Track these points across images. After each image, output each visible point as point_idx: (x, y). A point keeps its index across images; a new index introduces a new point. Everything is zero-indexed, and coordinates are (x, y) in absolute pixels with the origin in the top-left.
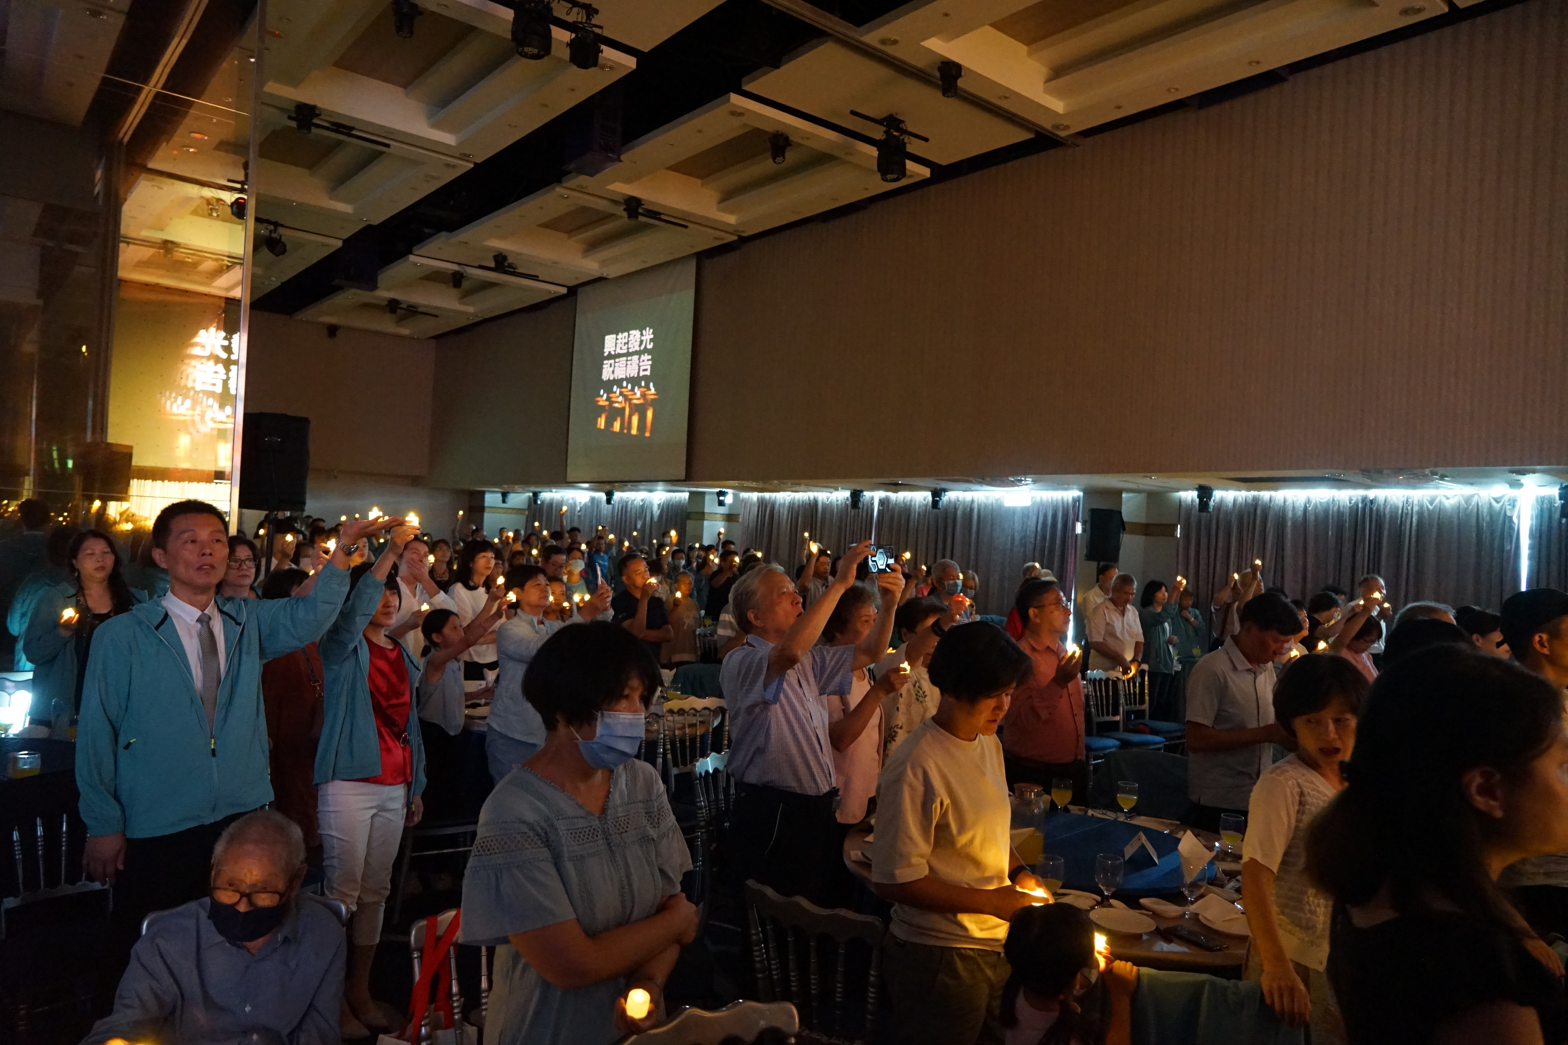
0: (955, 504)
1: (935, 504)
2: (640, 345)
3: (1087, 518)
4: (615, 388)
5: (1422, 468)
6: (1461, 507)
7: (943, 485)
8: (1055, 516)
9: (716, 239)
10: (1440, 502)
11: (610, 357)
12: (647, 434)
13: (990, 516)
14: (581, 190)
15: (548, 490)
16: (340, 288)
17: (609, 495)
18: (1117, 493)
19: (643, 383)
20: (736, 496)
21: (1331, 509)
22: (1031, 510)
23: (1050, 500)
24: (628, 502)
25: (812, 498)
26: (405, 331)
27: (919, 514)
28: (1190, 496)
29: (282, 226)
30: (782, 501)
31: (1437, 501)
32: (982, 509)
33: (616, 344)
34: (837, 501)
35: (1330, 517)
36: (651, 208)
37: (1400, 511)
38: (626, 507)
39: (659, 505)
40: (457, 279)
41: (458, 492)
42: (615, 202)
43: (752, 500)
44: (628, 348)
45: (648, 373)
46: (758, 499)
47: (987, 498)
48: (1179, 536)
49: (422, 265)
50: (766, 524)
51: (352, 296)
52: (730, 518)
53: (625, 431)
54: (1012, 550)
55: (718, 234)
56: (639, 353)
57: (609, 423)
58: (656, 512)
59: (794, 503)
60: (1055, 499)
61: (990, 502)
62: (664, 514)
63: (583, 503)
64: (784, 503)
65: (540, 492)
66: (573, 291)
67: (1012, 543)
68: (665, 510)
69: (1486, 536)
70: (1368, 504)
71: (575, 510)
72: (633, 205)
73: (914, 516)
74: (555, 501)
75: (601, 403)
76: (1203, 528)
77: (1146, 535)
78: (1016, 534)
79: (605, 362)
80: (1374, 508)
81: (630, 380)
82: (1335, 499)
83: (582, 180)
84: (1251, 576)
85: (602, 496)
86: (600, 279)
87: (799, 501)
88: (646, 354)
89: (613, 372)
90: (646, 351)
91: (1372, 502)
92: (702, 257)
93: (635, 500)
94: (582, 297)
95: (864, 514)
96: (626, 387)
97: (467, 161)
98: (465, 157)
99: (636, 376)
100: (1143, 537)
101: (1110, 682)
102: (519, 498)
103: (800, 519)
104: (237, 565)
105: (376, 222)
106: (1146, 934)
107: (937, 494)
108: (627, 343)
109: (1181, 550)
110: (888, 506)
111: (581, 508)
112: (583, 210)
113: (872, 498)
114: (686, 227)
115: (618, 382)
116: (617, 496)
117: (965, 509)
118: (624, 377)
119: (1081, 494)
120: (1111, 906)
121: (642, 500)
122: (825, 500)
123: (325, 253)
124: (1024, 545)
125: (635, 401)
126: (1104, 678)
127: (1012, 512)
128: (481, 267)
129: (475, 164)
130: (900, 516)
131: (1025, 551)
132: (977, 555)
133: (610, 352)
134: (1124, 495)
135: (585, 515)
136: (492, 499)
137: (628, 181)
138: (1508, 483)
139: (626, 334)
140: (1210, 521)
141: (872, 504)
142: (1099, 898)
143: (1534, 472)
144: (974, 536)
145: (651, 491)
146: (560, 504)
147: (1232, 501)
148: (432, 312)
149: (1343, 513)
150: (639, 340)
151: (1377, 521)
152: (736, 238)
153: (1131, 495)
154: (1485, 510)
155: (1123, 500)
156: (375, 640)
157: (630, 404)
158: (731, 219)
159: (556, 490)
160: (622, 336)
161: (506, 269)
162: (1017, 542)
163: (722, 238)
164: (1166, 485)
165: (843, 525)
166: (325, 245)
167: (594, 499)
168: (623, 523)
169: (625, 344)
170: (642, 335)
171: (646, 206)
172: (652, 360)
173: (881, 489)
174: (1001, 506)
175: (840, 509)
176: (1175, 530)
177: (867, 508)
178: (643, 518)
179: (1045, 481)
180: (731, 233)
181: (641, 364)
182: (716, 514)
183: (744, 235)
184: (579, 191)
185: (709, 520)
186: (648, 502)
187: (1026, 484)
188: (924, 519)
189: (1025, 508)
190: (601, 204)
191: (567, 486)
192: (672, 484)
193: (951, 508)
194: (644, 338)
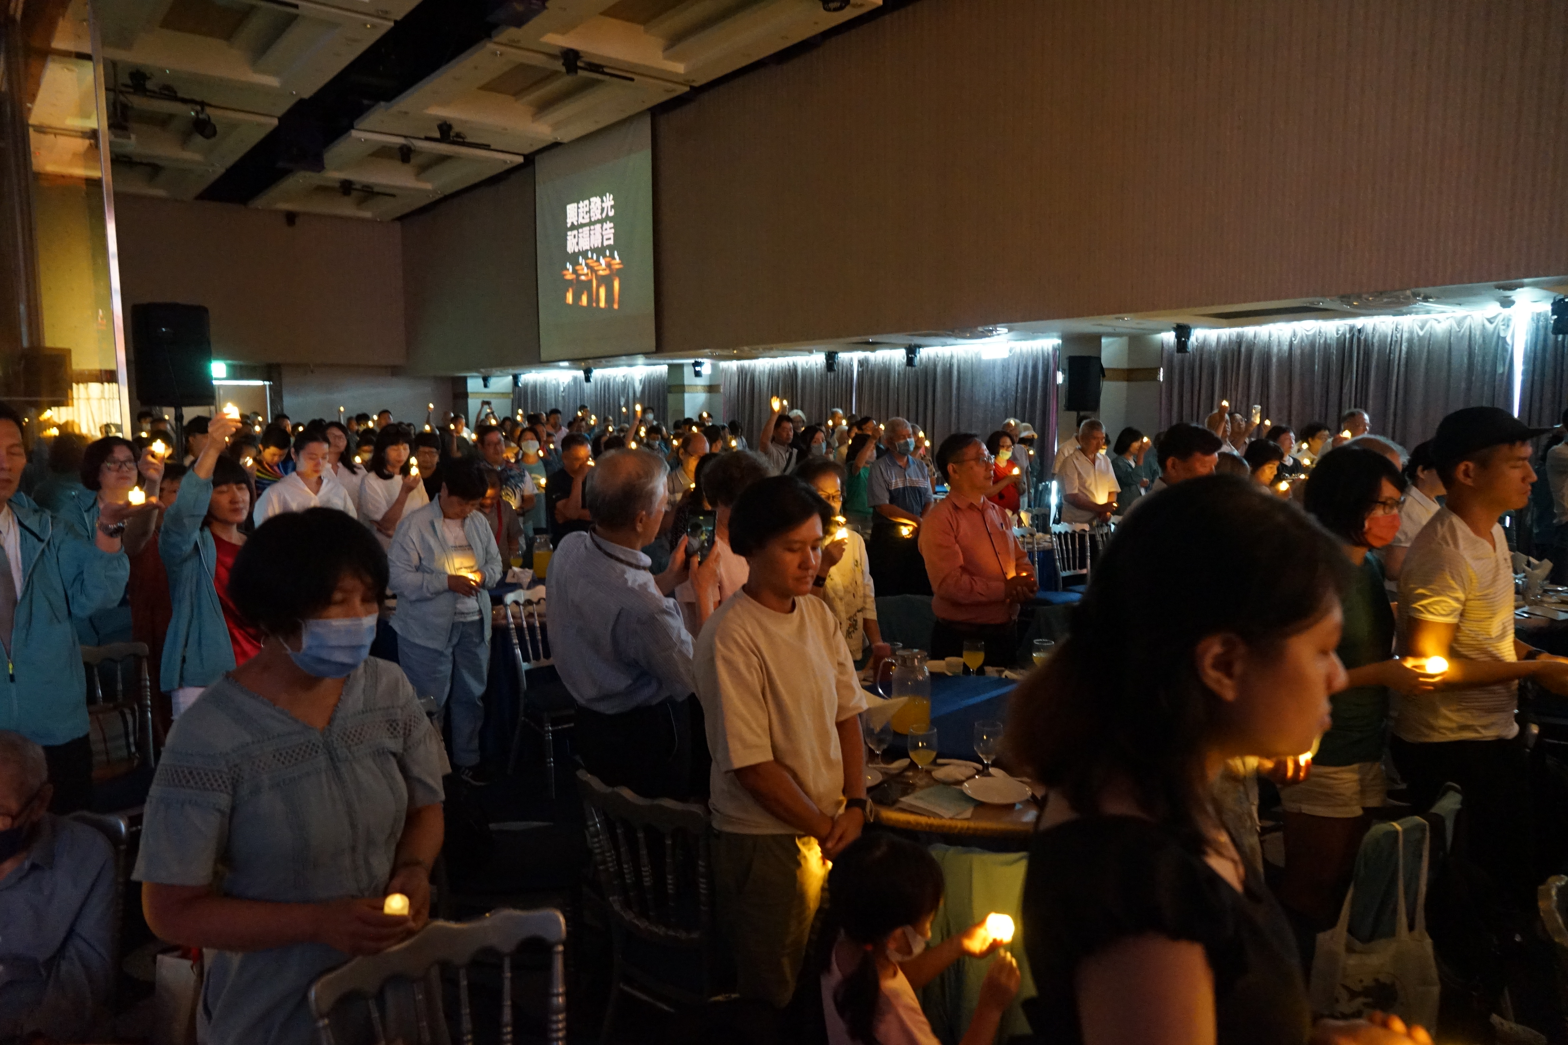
0: (935, 360)
1: (910, 362)
2: (602, 213)
3: (1066, 367)
4: (580, 260)
5: (1403, 289)
6: (1453, 331)
7: (917, 340)
8: (1035, 367)
9: (668, 91)
10: (1431, 327)
11: (573, 227)
12: (616, 306)
13: (970, 372)
14: (513, 44)
15: (529, 372)
16: (284, 173)
17: (588, 372)
18: (1095, 339)
19: (608, 253)
20: (714, 367)
21: (1318, 341)
22: (1011, 363)
23: (1030, 351)
24: (609, 379)
25: (791, 364)
26: (368, 214)
27: (899, 374)
28: (1169, 337)
29: (210, 105)
30: (762, 369)
31: (1427, 327)
32: (962, 365)
33: (578, 213)
34: (816, 364)
35: (1317, 349)
36: (591, 60)
37: (1389, 339)
38: (609, 385)
39: (641, 381)
40: (405, 154)
41: (440, 380)
42: (553, 56)
43: (731, 370)
44: (590, 218)
45: (611, 242)
46: (738, 368)
47: (966, 353)
48: (1161, 379)
49: (366, 140)
50: (747, 391)
51: (301, 179)
52: (711, 389)
53: (594, 305)
54: (993, 405)
55: (670, 85)
56: (601, 221)
57: (577, 297)
58: (638, 387)
59: (773, 370)
60: (1034, 349)
61: (969, 356)
62: (647, 389)
63: (566, 383)
64: (764, 371)
65: (521, 374)
66: (530, 159)
67: (994, 399)
68: (647, 384)
69: (1478, 359)
70: (1356, 334)
71: (558, 390)
72: (571, 58)
73: (894, 376)
74: (538, 383)
75: (568, 277)
76: (1186, 369)
77: (1128, 380)
78: (997, 389)
79: (569, 233)
80: (1362, 338)
81: (594, 250)
82: (1322, 331)
83: (512, 32)
84: (1218, 418)
85: (580, 374)
86: (556, 145)
87: (778, 368)
88: (608, 222)
89: (577, 244)
90: (607, 218)
91: (1359, 331)
92: (658, 112)
93: (616, 377)
94: (542, 166)
95: (844, 376)
96: (592, 258)
97: (385, 19)
98: (383, 15)
99: (600, 246)
100: (1125, 384)
101: (1077, 535)
102: (501, 382)
103: (780, 386)
104: (116, 466)
105: (306, 95)
106: (1020, 803)
107: (911, 351)
108: (589, 212)
109: (1164, 396)
110: (867, 368)
111: (564, 388)
112: (522, 68)
113: (852, 360)
114: (632, 80)
115: (584, 254)
116: (598, 374)
117: (944, 365)
118: (589, 248)
119: (1060, 342)
120: (989, 775)
121: (624, 377)
122: (805, 364)
123: (261, 135)
124: (1005, 399)
125: (601, 273)
126: (1070, 531)
127: (992, 365)
128: (428, 139)
129: (396, 22)
130: (880, 377)
131: (1006, 405)
132: (958, 414)
133: (572, 223)
134: (1103, 340)
135: (569, 394)
136: (474, 384)
137: (564, 30)
138: (1497, 300)
139: (587, 202)
140: (1194, 360)
141: (851, 366)
142: (980, 767)
143: (1522, 286)
144: (954, 392)
145: (630, 365)
146: (544, 386)
147: (1215, 340)
148: (388, 191)
149: (1330, 345)
150: (600, 208)
151: (1364, 350)
152: (687, 89)
153: (1110, 340)
154: (1478, 333)
155: (1103, 346)
156: (225, 537)
157: (597, 276)
158: (680, 68)
159: (534, 371)
160: (583, 204)
161: (455, 139)
162: (998, 396)
163: (673, 90)
164: (1141, 326)
165: (824, 389)
166: (259, 125)
167: (575, 379)
168: (607, 401)
169: (587, 212)
170: (602, 201)
171: (584, 59)
172: (614, 227)
173: (857, 349)
174: (980, 360)
175: (819, 374)
176: (1158, 373)
177: (845, 371)
178: (626, 395)
179: (1017, 330)
180: (682, 84)
181: (604, 233)
182: (696, 386)
183: (696, 84)
184: (511, 46)
185: (689, 392)
186: (629, 378)
187: (998, 335)
188: (904, 379)
189: (1004, 360)
190: (538, 60)
191: (544, 366)
192: (646, 358)
193: (931, 366)
194: (604, 205)
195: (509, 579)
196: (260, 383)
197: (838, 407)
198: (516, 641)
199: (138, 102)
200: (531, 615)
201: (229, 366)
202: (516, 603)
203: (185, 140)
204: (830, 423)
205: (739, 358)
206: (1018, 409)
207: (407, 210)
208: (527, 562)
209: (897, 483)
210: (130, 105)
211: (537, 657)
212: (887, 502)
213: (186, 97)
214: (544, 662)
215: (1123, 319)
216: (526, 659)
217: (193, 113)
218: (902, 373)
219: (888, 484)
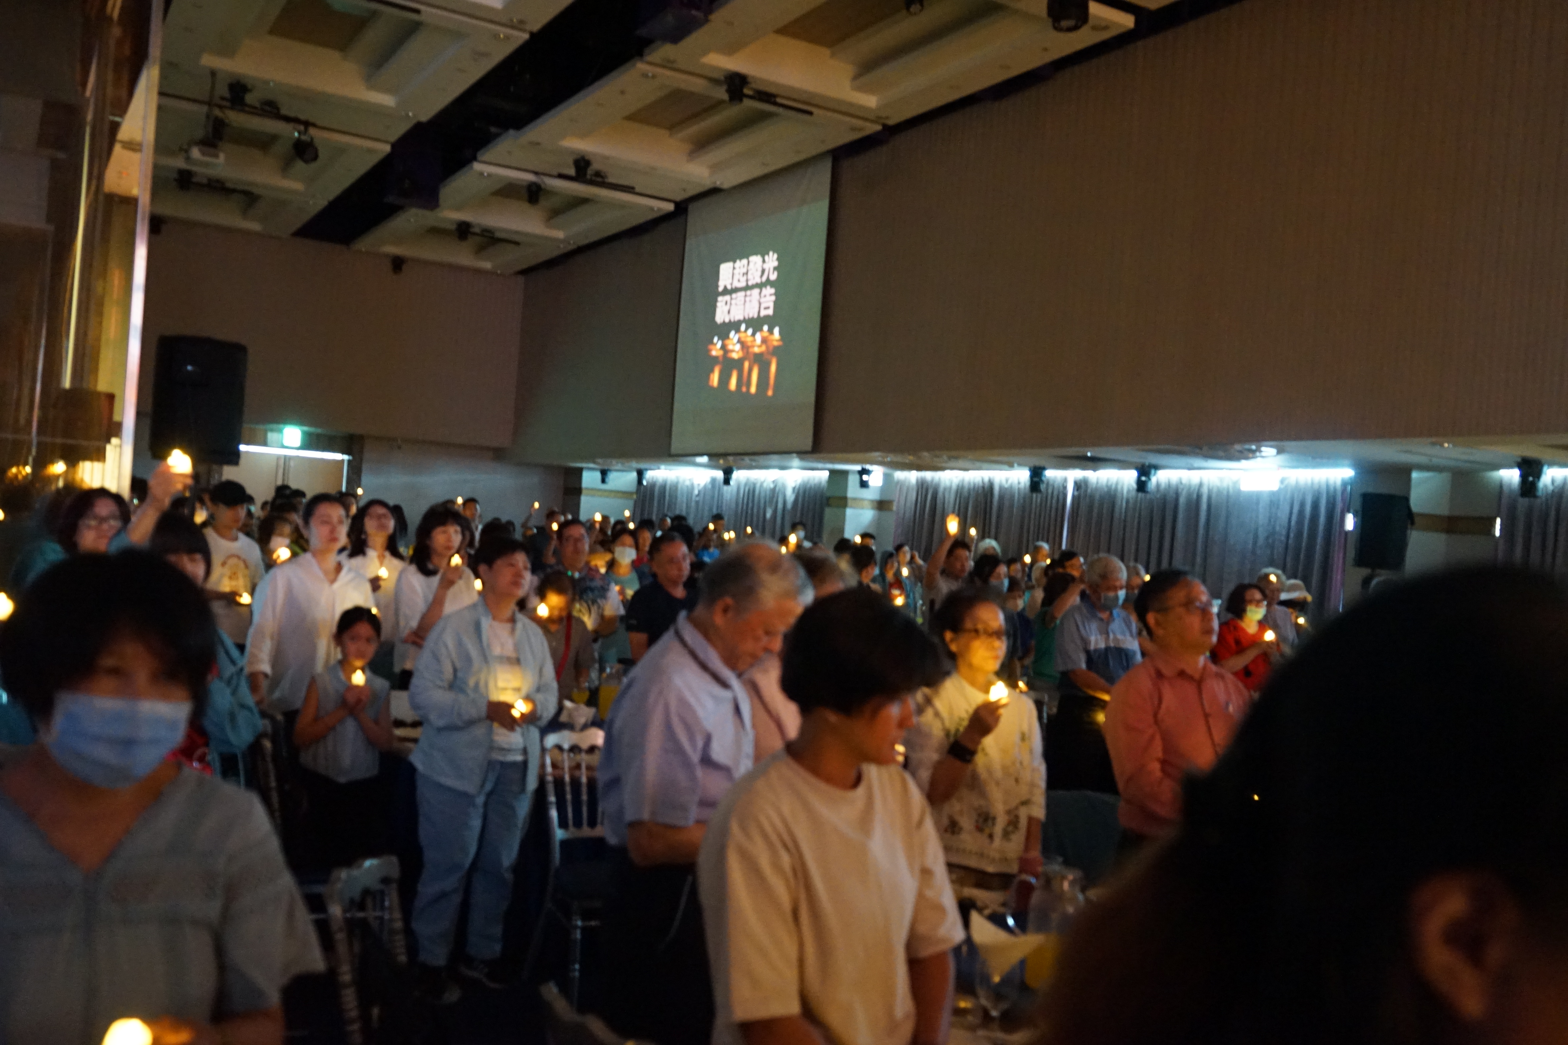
0: (1177, 487)
1: (1141, 486)
2: (762, 276)
3: (1360, 508)
4: (732, 334)
7: (1152, 459)
8: (1315, 506)
9: (854, 129)
11: (726, 292)
12: (770, 393)
13: (1224, 508)
14: (668, 64)
15: (656, 467)
16: (393, 210)
17: (728, 473)
18: (1403, 472)
19: (765, 325)
20: (887, 478)
22: (1281, 497)
23: (1309, 482)
24: (753, 484)
25: (986, 480)
26: (487, 265)
27: (1127, 502)
28: (1511, 476)
29: (314, 125)
30: (948, 483)
32: (1214, 496)
33: (733, 274)
34: (1019, 483)
36: (762, 88)
38: (754, 491)
39: (794, 489)
40: (534, 194)
41: (549, 469)
42: (715, 81)
43: (909, 483)
44: (747, 281)
45: (770, 312)
46: (917, 480)
47: (1221, 480)
48: (1497, 533)
49: (489, 175)
50: (927, 514)
51: (414, 218)
52: (882, 505)
53: (744, 389)
54: (1254, 552)
55: (855, 122)
56: (760, 286)
57: (724, 379)
58: (790, 497)
59: (962, 487)
60: (1316, 480)
61: (1225, 485)
62: (800, 499)
63: (702, 485)
64: (950, 488)
65: (647, 470)
66: (682, 208)
67: (1255, 543)
68: (801, 492)
71: (692, 493)
72: (736, 84)
73: (1121, 505)
74: (669, 483)
75: (714, 353)
76: (1535, 522)
77: (1448, 532)
78: (1260, 529)
79: (720, 298)
81: (749, 322)
83: (665, 51)
85: (719, 475)
86: (715, 191)
87: (969, 483)
88: (768, 287)
89: (729, 312)
90: (768, 282)
92: (840, 155)
93: (764, 481)
94: (696, 218)
95: (1054, 501)
96: (746, 331)
97: (521, 30)
98: (519, 26)
99: (756, 316)
100: (1443, 537)
102: (623, 478)
103: (970, 509)
105: (424, 118)
107: (1144, 471)
108: (747, 273)
109: (1500, 555)
110: (1086, 491)
111: (699, 491)
112: (677, 96)
113: (1065, 480)
114: (810, 113)
115: (735, 326)
116: (740, 476)
117: (1189, 495)
118: (741, 318)
119: (1353, 473)
121: (774, 482)
122: (1004, 482)
123: (371, 161)
124: (1272, 547)
125: (756, 350)
127: (1254, 499)
128: (561, 176)
129: (530, 34)
130: (1101, 505)
131: (1272, 554)
132: (1205, 559)
133: (725, 287)
134: (1415, 475)
135: (704, 499)
136: (590, 478)
137: (730, 49)
139: (745, 261)
140: (1547, 510)
141: (1065, 488)
144: (1201, 531)
145: (783, 468)
146: (675, 487)
148: (516, 238)
150: (760, 269)
152: (878, 128)
153: (1424, 474)
155: (1413, 482)
157: (750, 354)
158: (870, 101)
159: (663, 467)
160: (741, 264)
161: (594, 178)
162: (1261, 541)
163: (860, 129)
164: (1472, 458)
165: (1026, 514)
166: (370, 151)
167: (714, 481)
168: (749, 512)
169: (744, 274)
170: (764, 261)
171: (754, 86)
172: (776, 294)
173: (1074, 467)
174: (1239, 491)
175: (1022, 495)
176: (1493, 525)
177: (1055, 493)
178: (773, 507)
179: (1288, 452)
180: (872, 121)
181: (762, 300)
182: (862, 500)
183: (891, 122)
184: (664, 67)
185: (851, 507)
186: (779, 485)
187: (1263, 457)
188: (1134, 509)
189: (1273, 494)
190: (697, 85)
191: (674, 461)
192: (802, 459)
193: (1172, 494)
194: (766, 266)
195: (563, 718)
196: (338, 456)
197: (1043, 540)
198: (552, 799)
199: (236, 118)
200: (578, 766)
201: (304, 433)
202: (559, 748)
203: (286, 167)
204: (1027, 559)
205: (919, 468)
206: (1289, 559)
207: (533, 262)
208: (593, 700)
209: (1097, 642)
210: (227, 121)
211: (578, 824)
212: (1084, 666)
213: (292, 114)
214: (586, 832)
215: (1442, 445)
216: (563, 824)
217: (296, 134)
218: (1131, 501)
219: (1085, 642)
